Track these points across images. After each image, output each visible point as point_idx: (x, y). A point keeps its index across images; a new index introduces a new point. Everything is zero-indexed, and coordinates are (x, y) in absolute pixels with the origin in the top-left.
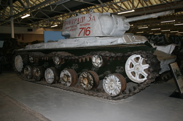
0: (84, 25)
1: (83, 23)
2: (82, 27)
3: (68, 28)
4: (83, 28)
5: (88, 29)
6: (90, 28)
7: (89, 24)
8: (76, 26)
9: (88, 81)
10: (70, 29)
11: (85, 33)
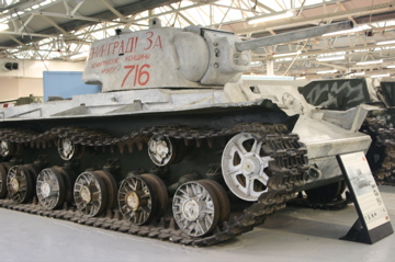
0: (134, 58)
1: (133, 54)
2: (131, 63)
3: (99, 65)
4: (133, 67)
5: (145, 69)
6: (148, 66)
7: (147, 57)
8: (116, 61)
9: (140, 200)
10: (103, 67)
11: (137, 79)
